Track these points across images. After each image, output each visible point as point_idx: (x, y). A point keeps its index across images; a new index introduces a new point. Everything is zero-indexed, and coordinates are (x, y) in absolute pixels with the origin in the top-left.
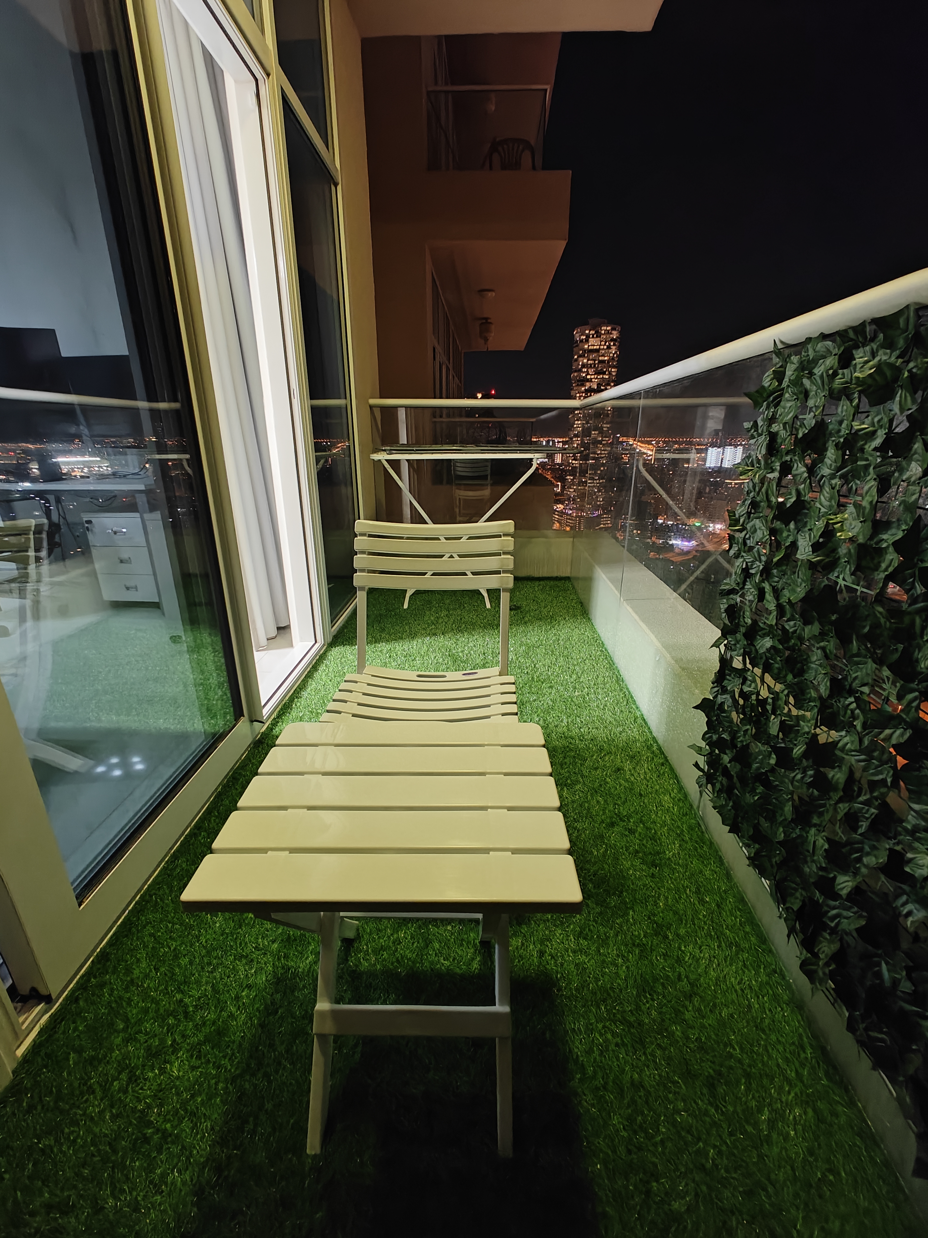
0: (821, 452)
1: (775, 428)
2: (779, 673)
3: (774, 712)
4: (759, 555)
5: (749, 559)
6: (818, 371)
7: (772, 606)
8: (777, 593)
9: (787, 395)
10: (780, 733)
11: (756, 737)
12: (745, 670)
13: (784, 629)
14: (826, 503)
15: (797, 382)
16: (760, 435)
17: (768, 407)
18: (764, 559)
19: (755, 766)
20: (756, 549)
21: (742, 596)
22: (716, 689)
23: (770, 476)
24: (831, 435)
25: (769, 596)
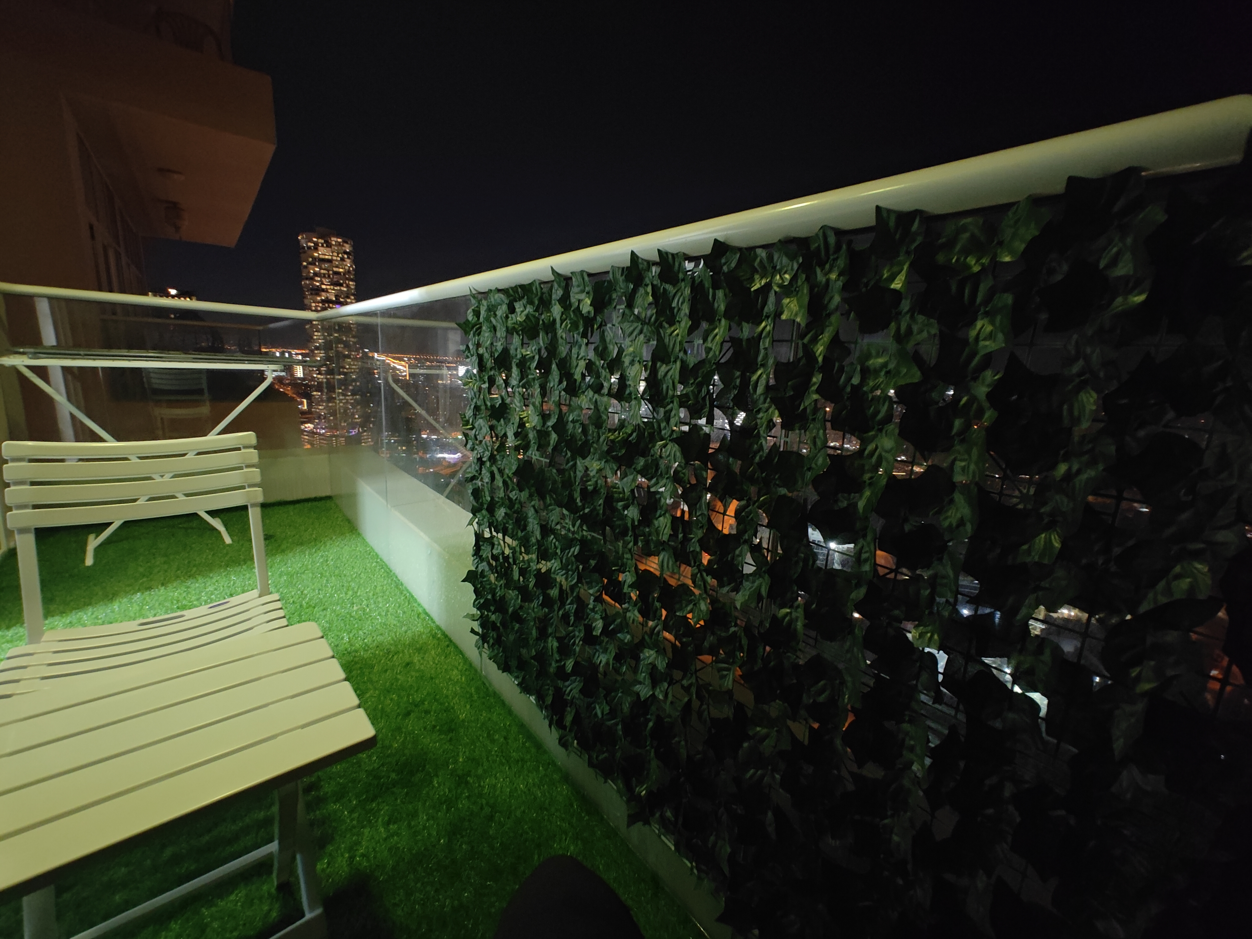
0: (509, 370)
1: (481, 351)
2: (513, 532)
3: (515, 563)
4: (487, 447)
5: (480, 449)
6: (499, 313)
7: (501, 484)
8: (501, 471)
9: (484, 328)
10: (521, 578)
11: (507, 586)
12: (492, 537)
13: (510, 499)
14: (518, 404)
15: (487, 319)
16: (472, 356)
17: (474, 335)
18: (490, 448)
19: (511, 610)
20: (484, 442)
21: (482, 480)
22: (476, 561)
23: (484, 386)
24: (513, 358)
25: (497, 476)
